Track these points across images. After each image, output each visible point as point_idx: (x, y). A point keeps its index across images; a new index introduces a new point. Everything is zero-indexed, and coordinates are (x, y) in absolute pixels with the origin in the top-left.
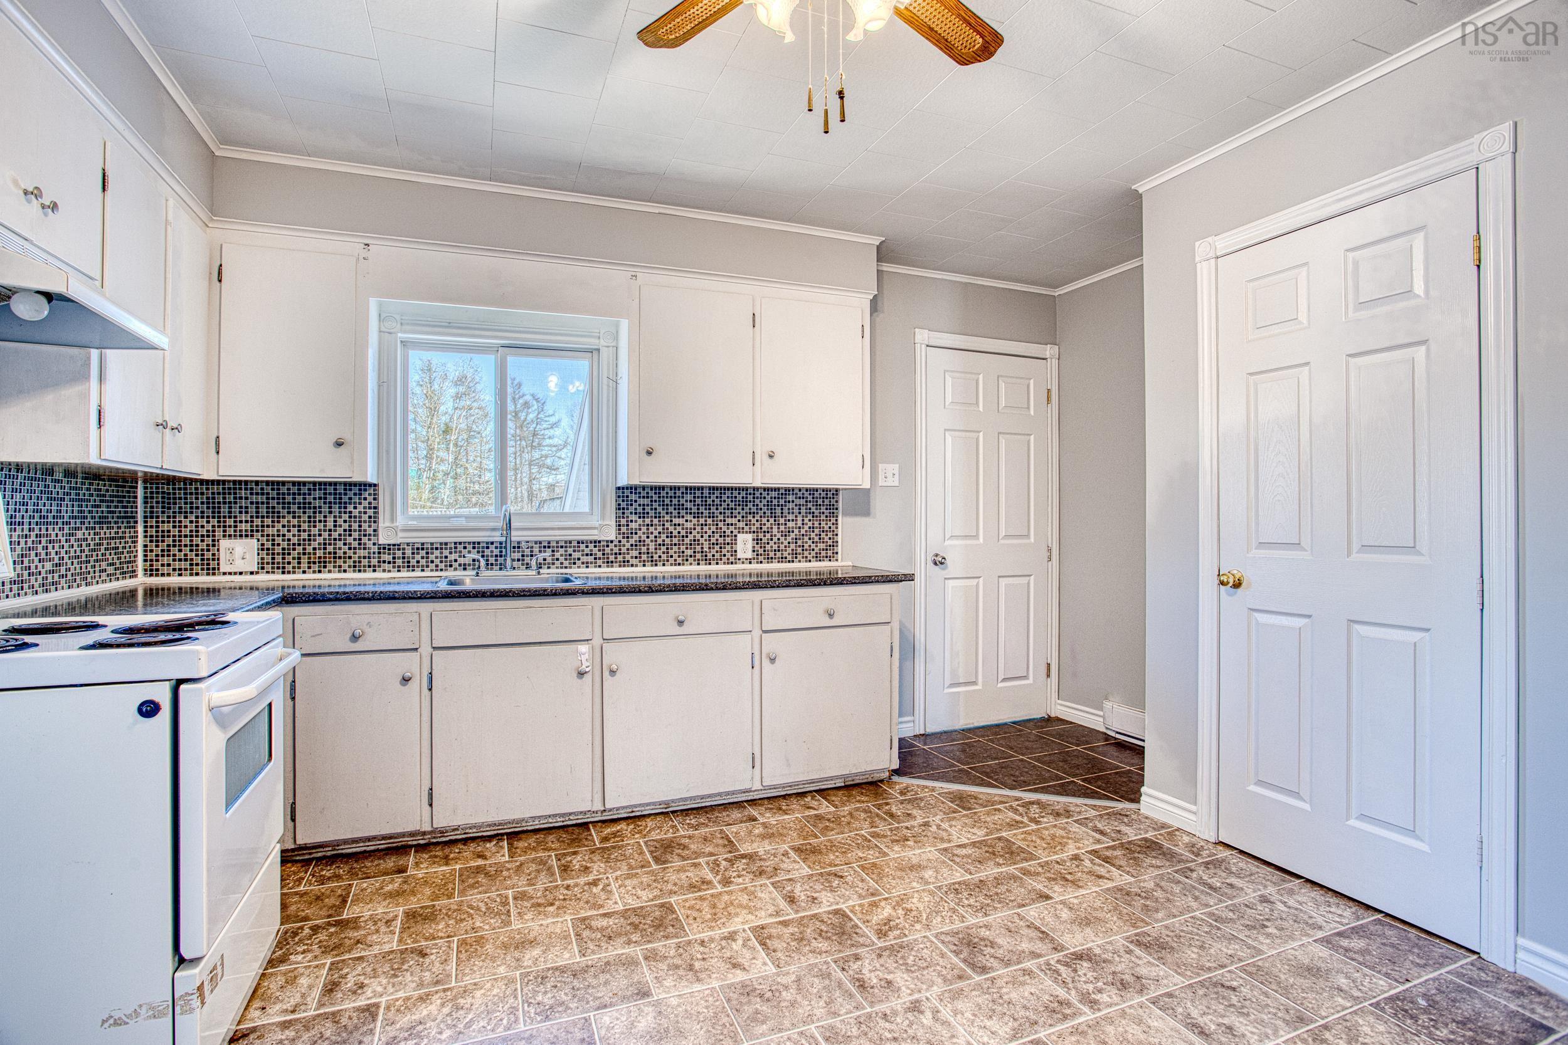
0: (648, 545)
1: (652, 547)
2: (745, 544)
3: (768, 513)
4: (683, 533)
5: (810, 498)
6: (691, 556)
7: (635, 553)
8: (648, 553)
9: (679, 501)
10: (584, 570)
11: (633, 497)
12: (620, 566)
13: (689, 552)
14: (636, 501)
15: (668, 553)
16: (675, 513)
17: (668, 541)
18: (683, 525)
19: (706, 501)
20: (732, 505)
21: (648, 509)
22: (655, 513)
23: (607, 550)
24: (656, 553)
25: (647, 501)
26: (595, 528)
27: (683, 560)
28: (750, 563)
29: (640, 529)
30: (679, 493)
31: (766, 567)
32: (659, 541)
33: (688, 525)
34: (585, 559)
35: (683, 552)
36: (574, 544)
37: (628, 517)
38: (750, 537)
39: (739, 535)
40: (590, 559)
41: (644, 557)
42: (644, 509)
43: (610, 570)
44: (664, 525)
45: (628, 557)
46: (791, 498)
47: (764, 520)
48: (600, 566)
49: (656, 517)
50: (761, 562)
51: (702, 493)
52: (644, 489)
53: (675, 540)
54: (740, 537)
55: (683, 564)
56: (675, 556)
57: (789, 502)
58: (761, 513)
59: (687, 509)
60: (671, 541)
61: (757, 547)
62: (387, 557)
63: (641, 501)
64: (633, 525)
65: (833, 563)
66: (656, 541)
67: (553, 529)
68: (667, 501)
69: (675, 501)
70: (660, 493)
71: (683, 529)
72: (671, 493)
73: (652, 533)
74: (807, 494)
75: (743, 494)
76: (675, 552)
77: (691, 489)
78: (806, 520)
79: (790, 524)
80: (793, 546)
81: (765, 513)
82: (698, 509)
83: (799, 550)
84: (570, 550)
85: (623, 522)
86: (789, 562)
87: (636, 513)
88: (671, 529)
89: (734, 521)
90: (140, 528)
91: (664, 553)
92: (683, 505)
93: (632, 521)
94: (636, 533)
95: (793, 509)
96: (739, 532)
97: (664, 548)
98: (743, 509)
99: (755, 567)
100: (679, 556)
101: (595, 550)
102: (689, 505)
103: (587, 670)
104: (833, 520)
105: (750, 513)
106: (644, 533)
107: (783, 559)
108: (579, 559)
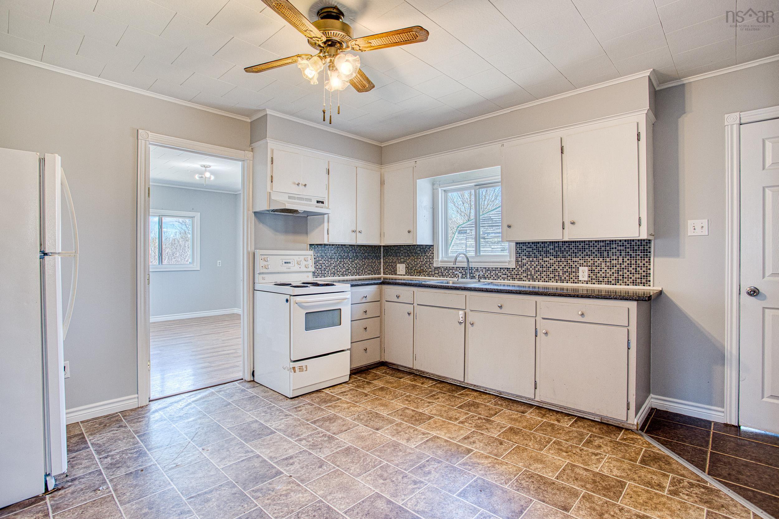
0: (531, 271)
1: (533, 272)
2: (584, 273)
3: (599, 255)
4: (549, 265)
5: (628, 246)
6: (553, 278)
7: (525, 275)
8: (531, 275)
9: (547, 249)
10: (503, 281)
11: (524, 248)
12: (518, 280)
13: (552, 276)
14: (525, 250)
15: (541, 275)
16: (544, 255)
17: (541, 269)
18: (549, 261)
19: (561, 249)
20: (576, 251)
21: (531, 253)
22: (535, 255)
23: (513, 273)
24: (535, 275)
25: (530, 249)
26: (506, 262)
27: (548, 280)
28: (587, 283)
29: (527, 263)
30: (546, 245)
31: (597, 286)
32: (537, 269)
33: (552, 261)
34: (503, 276)
35: (549, 275)
36: (499, 269)
37: (522, 257)
38: (586, 269)
39: (580, 267)
40: (505, 276)
41: (529, 277)
42: (529, 253)
43: (514, 282)
44: (539, 261)
45: (522, 277)
46: (614, 246)
47: (596, 259)
48: (509, 280)
49: (535, 257)
50: (594, 284)
51: (559, 245)
52: (529, 244)
53: (544, 269)
54: (581, 269)
55: (549, 282)
56: (545, 277)
57: (613, 248)
58: (594, 255)
59: (550, 253)
60: (543, 269)
61: (591, 275)
62: (437, 272)
63: (528, 249)
64: (524, 261)
65: (646, 288)
66: (535, 269)
67: (490, 262)
68: (540, 249)
69: (544, 249)
70: (537, 245)
71: (549, 263)
72: (542, 245)
73: (533, 265)
74: (625, 243)
75: (582, 244)
76: (545, 275)
77: (552, 243)
78: (625, 259)
79: (614, 262)
80: (616, 275)
81: (596, 255)
82: (557, 253)
83: (620, 278)
84: (497, 272)
85: (520, 259)
86: (613, 284)
87: (525, 255)
88: (543, 263)
89: (577, 259)
90: (382, 260)
91: (539, 275)
92: (549, 251)
93: (523, 259)
94: (525, 265)
95: (616, 252)
96: (580, 266)
97: (539, 273)
98: (582, 253)
99: (590, 286)
100: (547, 277)
101: (507, 273)
102: (552, 251)
103: (462, 322)
104: (647, 259)
105: (587, 255)
106: (529, 265)
107: (609, 283)
108: (501, 276)
